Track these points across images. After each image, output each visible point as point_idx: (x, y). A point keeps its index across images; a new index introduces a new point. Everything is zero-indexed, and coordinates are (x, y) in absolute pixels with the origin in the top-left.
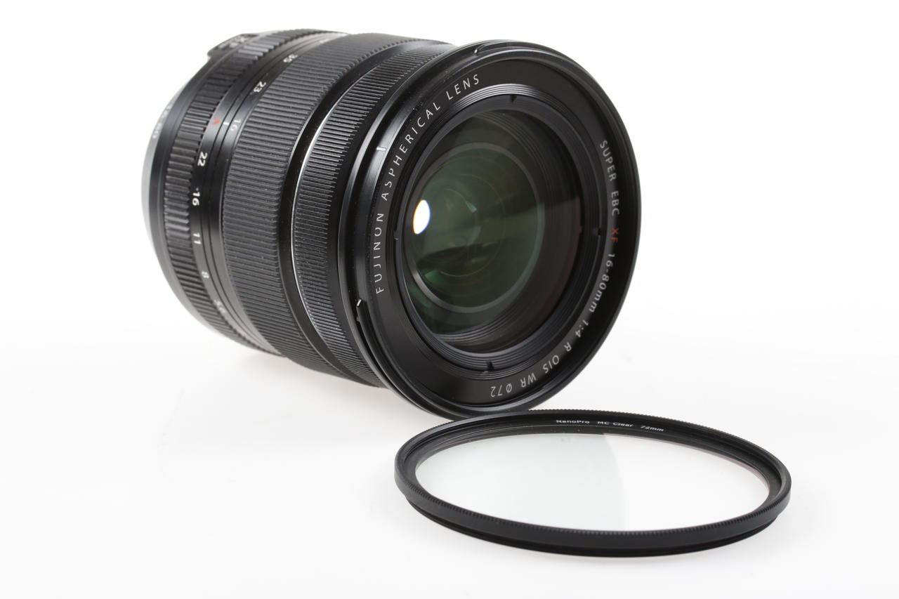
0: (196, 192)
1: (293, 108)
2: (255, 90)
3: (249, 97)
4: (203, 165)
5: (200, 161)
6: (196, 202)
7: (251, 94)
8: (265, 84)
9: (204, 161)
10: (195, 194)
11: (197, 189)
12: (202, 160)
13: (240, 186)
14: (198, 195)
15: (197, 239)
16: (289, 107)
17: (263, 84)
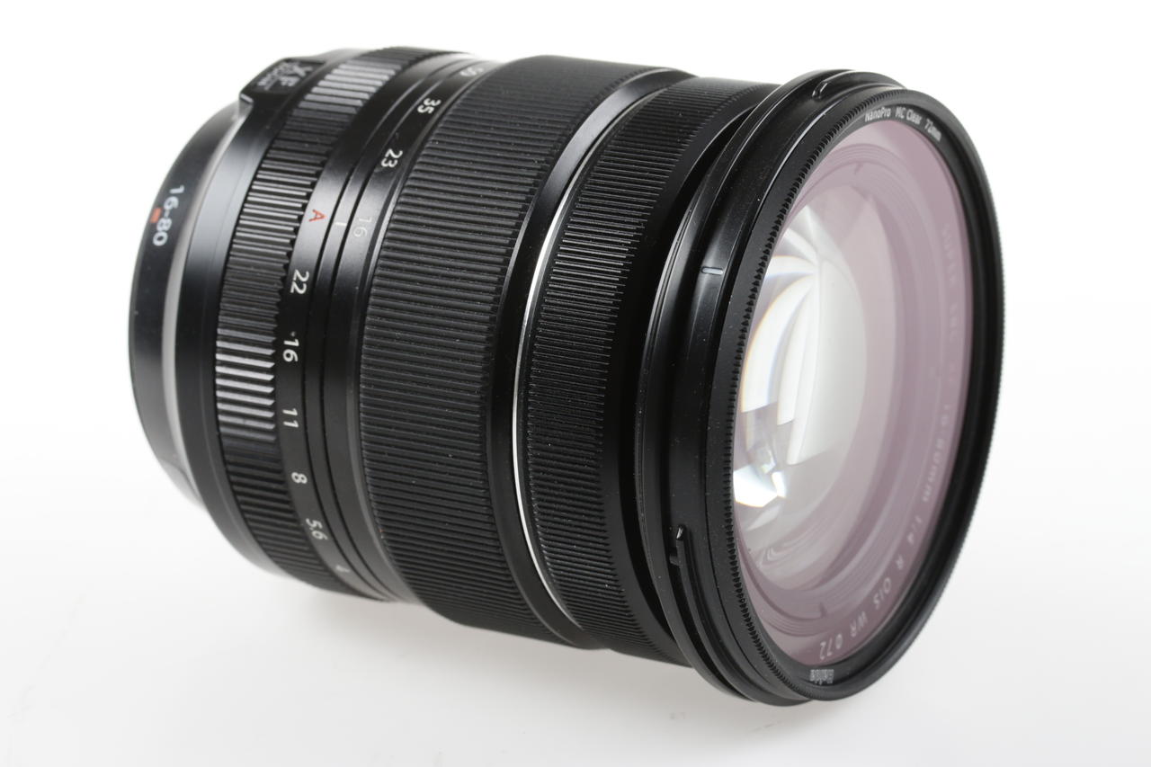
0: (292, 340)
1: (485, 197)
2: (384, 164)
3: (373, 176)
4: (301, 292)
5: (295, 286)
6: (291, 356)
7: (376, 170)
8: (401, 153)
9: (305, 286)
10: (288, 343)
11: (293, 334)
12: (300, 284)
13: (398, 334)
14: (296, 343)
15: (291, 418)
16: (478, 196)
17: (396, 153)
